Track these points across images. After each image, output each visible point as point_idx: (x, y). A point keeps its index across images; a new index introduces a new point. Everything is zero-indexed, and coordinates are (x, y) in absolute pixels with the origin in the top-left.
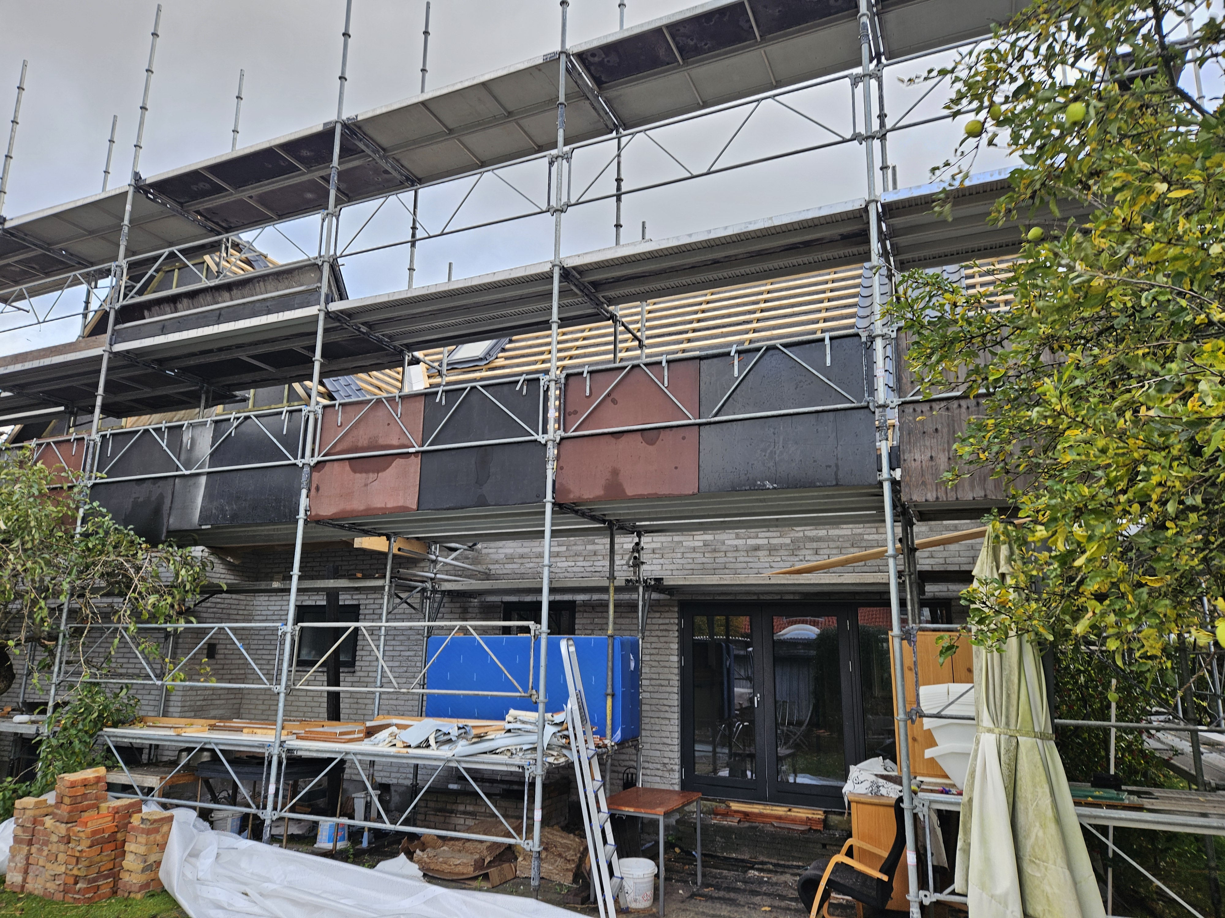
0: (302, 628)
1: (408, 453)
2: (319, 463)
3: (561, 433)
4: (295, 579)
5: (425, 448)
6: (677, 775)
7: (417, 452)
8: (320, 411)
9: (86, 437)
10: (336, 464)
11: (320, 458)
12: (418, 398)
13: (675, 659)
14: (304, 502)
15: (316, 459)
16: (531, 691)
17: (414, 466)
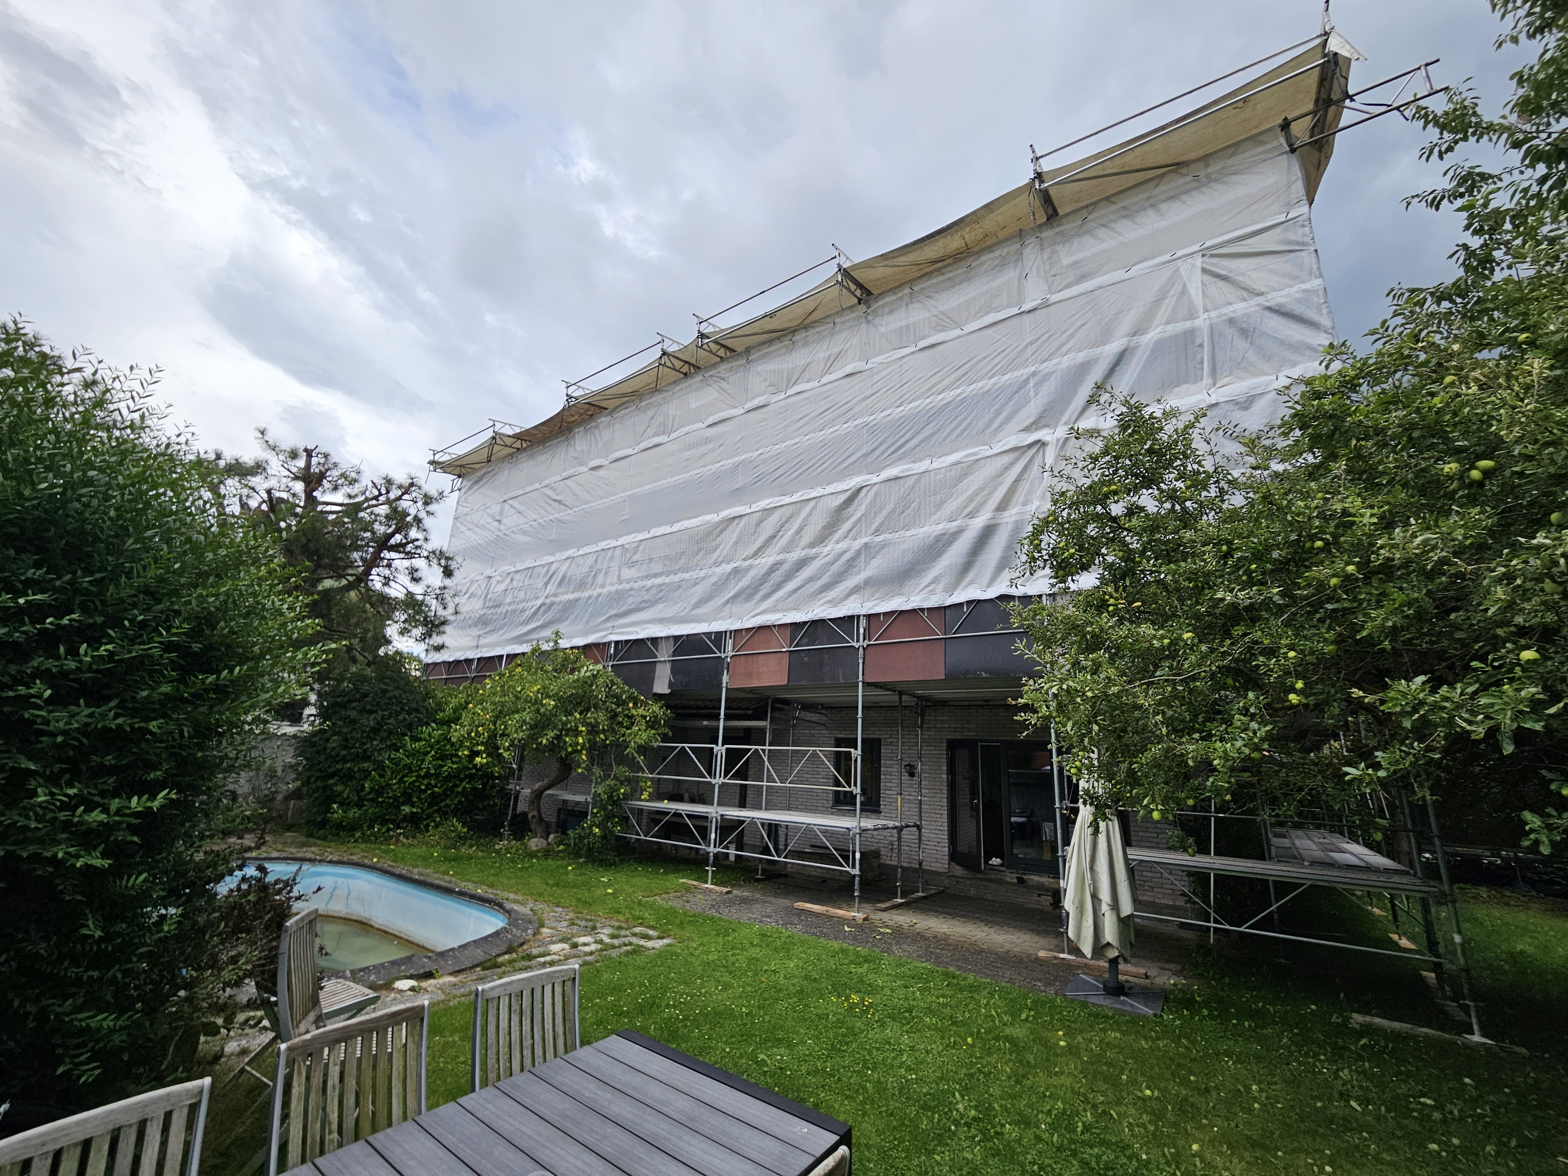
0: (727, 749)
1: (784, 651)
2: (733, 655)
3: (867, 642)
4: (722, 721)
5: (790, 649)
6: (946, 850)
7: (787, 651)
11: (734, 653)
13: (945, 776)
14: (725, 678)
16: (853, 787)
17: (786, 659)
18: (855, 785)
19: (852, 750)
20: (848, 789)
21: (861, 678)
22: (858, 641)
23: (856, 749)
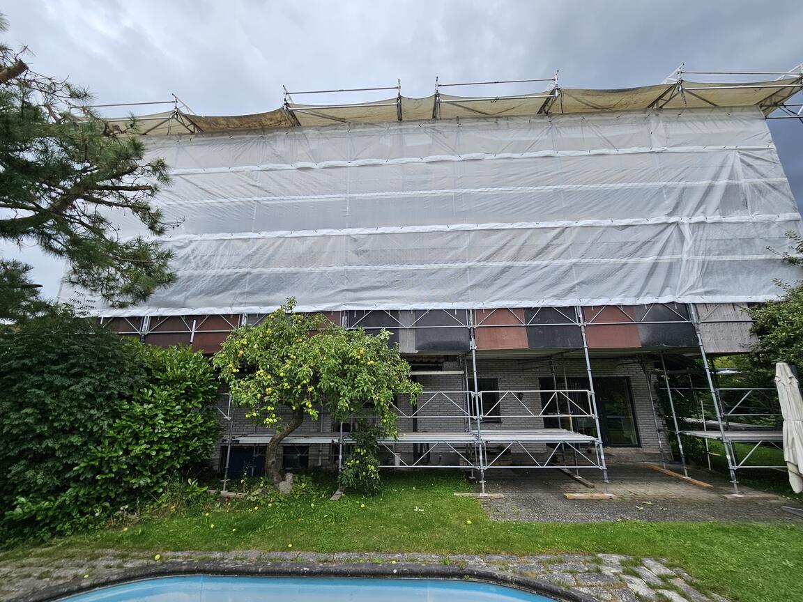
1: (521, 326)
3: (586, 323)
5: (528, 325)
7: (525, 326)
10: (486, 328)
11: (478, 326)
14: (473, 343)
16: (592, 415)
17: (524, 332)
19: (587, 391)
20: (588, 416)
22: (580, 322)
23: (590, 390)
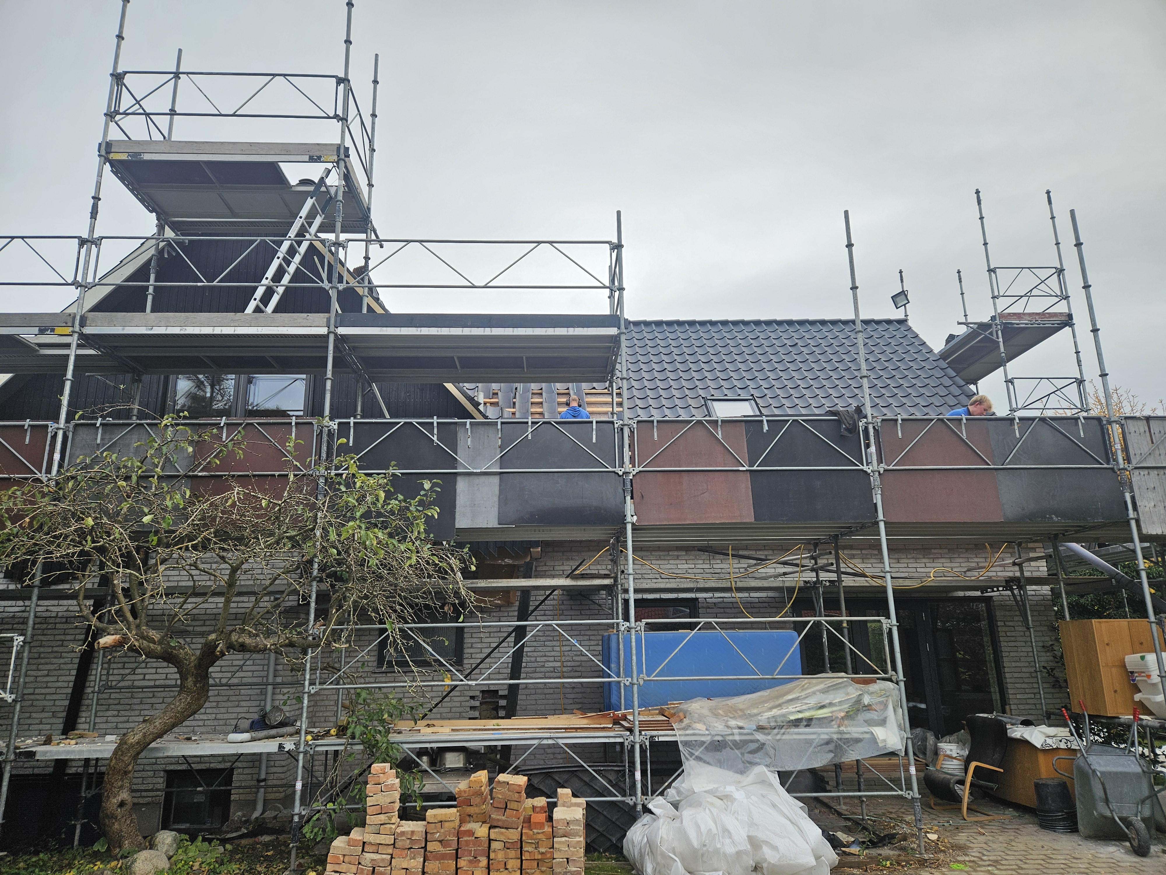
1: (739, 471)
2: (640, 471)
3: (883, 466)
5: (755, 468)
7: (747, 471)
8: (635, 426)
9: (314, 422)
10: (658, 474)
11: (641, 469)
12: (738, 424)
14: (629, 507)
15: (637, 470)
16: (891, 672)
17: (745, 486)
18: (894, 669)
19: (882, 619)
20: (883, 675)
21: (881, 516)
22: (870, 464)
23: (888, 617)
